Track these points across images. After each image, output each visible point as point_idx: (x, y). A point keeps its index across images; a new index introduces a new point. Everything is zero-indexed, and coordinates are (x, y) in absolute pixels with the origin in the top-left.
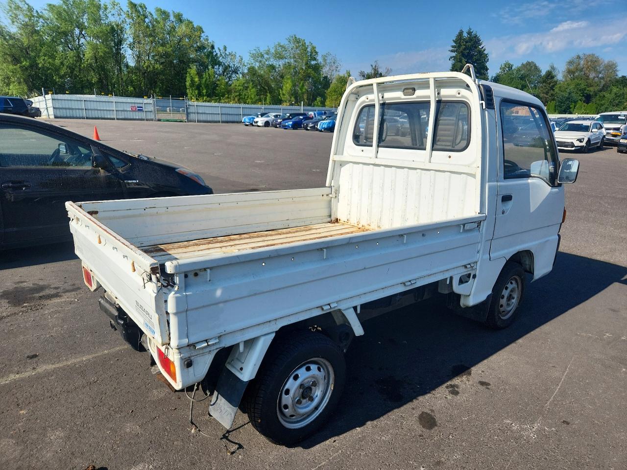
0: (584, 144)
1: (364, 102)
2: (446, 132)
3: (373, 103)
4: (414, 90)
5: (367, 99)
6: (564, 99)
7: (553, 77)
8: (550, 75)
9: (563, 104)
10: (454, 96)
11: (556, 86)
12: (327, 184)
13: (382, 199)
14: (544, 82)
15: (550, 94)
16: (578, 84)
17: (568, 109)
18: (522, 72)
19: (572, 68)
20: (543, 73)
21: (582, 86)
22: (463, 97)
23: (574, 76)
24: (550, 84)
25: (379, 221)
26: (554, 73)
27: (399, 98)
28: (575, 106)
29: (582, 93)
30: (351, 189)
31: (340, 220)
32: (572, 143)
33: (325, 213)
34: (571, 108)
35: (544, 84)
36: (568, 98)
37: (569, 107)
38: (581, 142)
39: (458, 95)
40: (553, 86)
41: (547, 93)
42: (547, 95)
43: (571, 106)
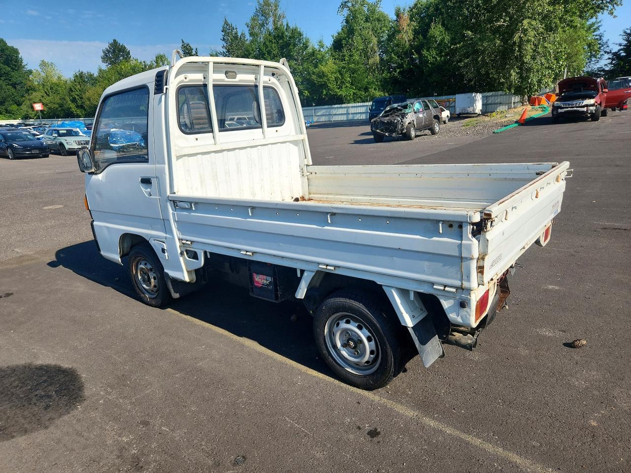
1: (182, 81)
5: (186, 78)
10: (267, 82)
27: (223, 80)
39: (269, 82)
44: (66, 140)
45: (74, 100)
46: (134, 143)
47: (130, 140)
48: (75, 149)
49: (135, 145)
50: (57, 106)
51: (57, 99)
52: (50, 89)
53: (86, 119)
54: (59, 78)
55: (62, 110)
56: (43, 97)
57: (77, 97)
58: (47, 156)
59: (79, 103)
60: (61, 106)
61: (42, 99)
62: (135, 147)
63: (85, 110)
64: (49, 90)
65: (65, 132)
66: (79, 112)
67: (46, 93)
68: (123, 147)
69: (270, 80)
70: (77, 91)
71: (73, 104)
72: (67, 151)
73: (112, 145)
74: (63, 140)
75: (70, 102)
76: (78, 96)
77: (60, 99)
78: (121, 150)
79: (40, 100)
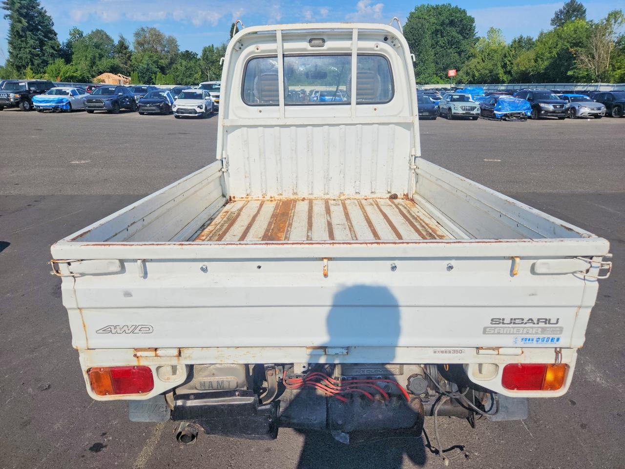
0: (203, 110)
1: (252, 52)
2: (365, 86)
3: (276, 53)
4: (324, 41)
5: (258, 49)
6: (145, 70)
7: (126, 48)
8: (123, 46)
9: (144, 75)
10: (372, 49)
11: (132, 57)
12: (218, 157)
13: (297, 164)
14: (120, 52)
15: (128, 65)
16: (150, 57)
17: (151, 80)
18: (95, 40)
19: (141, 39)
20: (116, 43)
21: (155, 58)
22: (382, 50)
23: (144, 47)
24: (125, 54)
25: (295, 187)
26: (127, 44)
27: (305, 50)
28: (156, 77)
29: (157, 65)
30: (248, 158)
31: (234, 197)
32: (194, 110)
33: (217, 193)
34: (152, 79)
35: (120, 54)
36: (148, 70)
37: (151, 77)
38: (201, 108)
39: (376, 48)
40: (130, 57)
41: (126, 63)
42: (126, 65)
43: (152, 77)
44: (454, 105)
45: (504, 66)
46: (519, 112)
47: (516, 108)
48: (459, 113)
49: (519, 113)
50: (487, 72)
51: (490, 66)
52: (488, 55)
53: (510, 84)
54: (499, 44)
55: (491, 75)
56: (478, 63)
57: (508, 63)
58: (435, 119)
59: (509, 68)
60: (491, 72)
61: (477, 65)
62: (519, 117)
63: (511, 76)
64: (486, 56)
65: (458, 97)
66: (505, 77)
67: (482, 60)
68: (506, 115)
69: (377, 47)
70: (510, 56)
71: (502, 70)
72: (452, 115)
73: (495, 112)
74: (452, 105)
75: (500, 68)
76: (509, 61)
77: (493, 65)
78: (503, 118)
79: (476, 66)
